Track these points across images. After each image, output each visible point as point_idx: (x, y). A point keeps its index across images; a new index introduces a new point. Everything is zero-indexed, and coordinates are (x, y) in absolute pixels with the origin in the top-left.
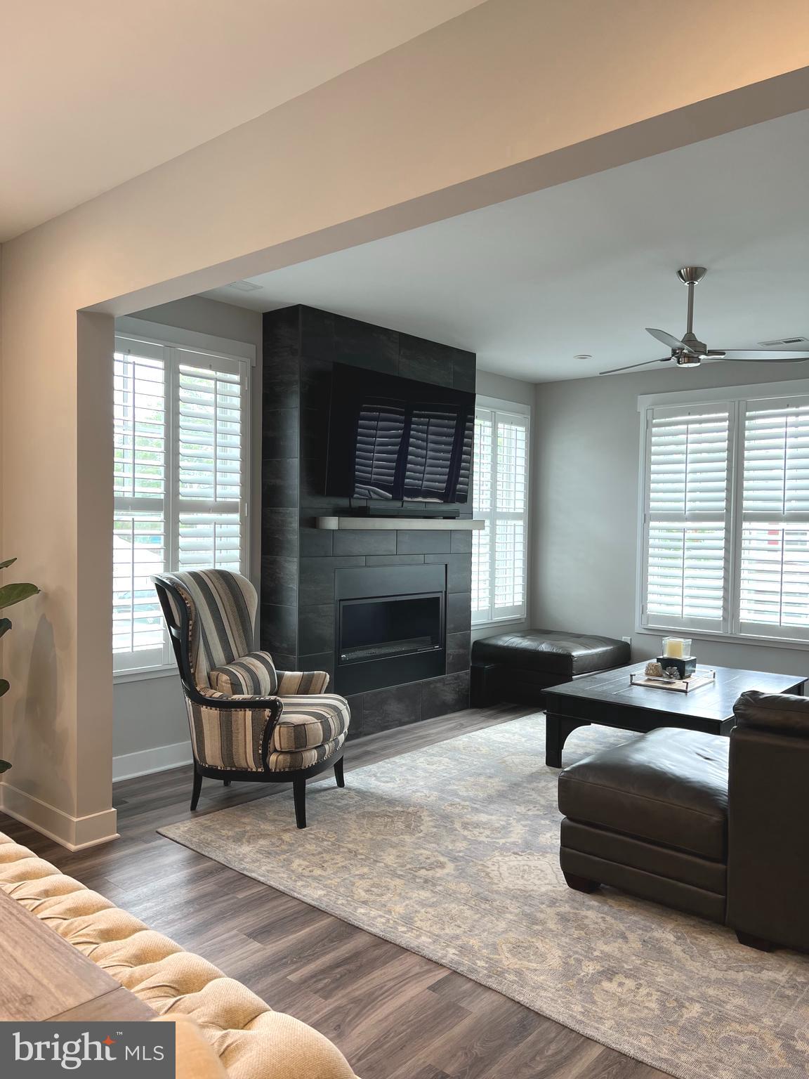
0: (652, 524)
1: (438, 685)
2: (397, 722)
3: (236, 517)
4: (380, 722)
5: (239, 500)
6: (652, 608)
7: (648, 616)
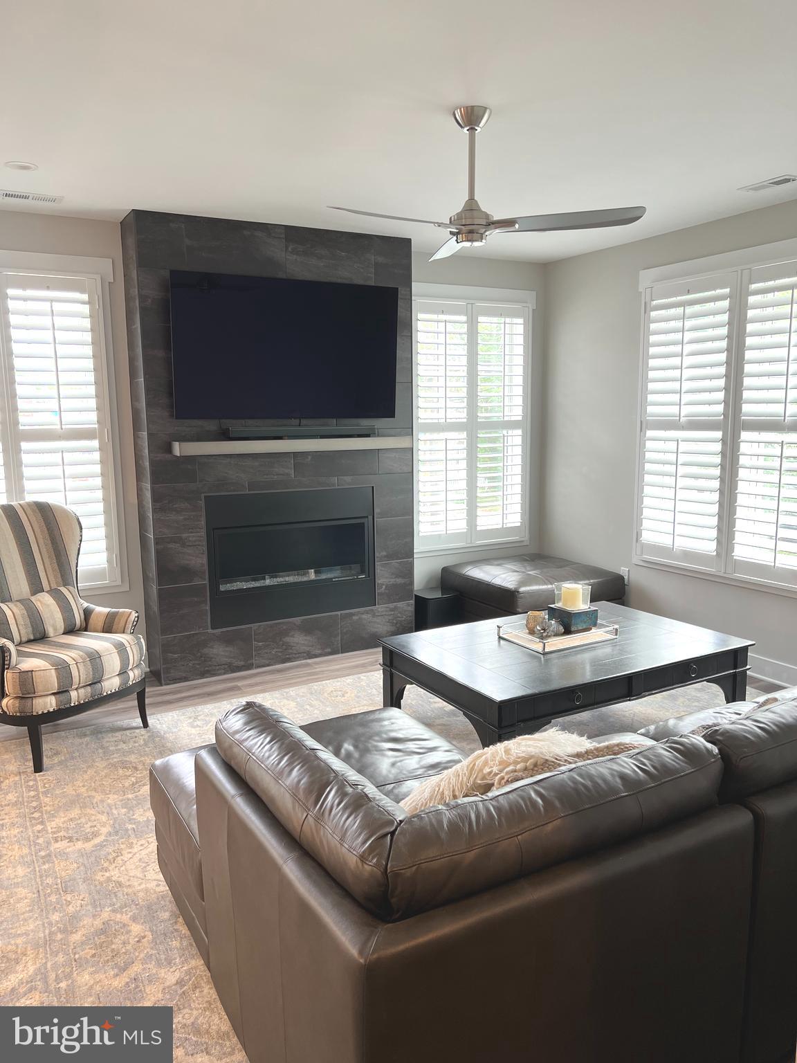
0: (650, 433)
1: (364, 616)
2: (305, 654)
3: (95, 443)
4: (280, 654)
5: (96, 426)
6: (647, 537)
7: (643, 545)
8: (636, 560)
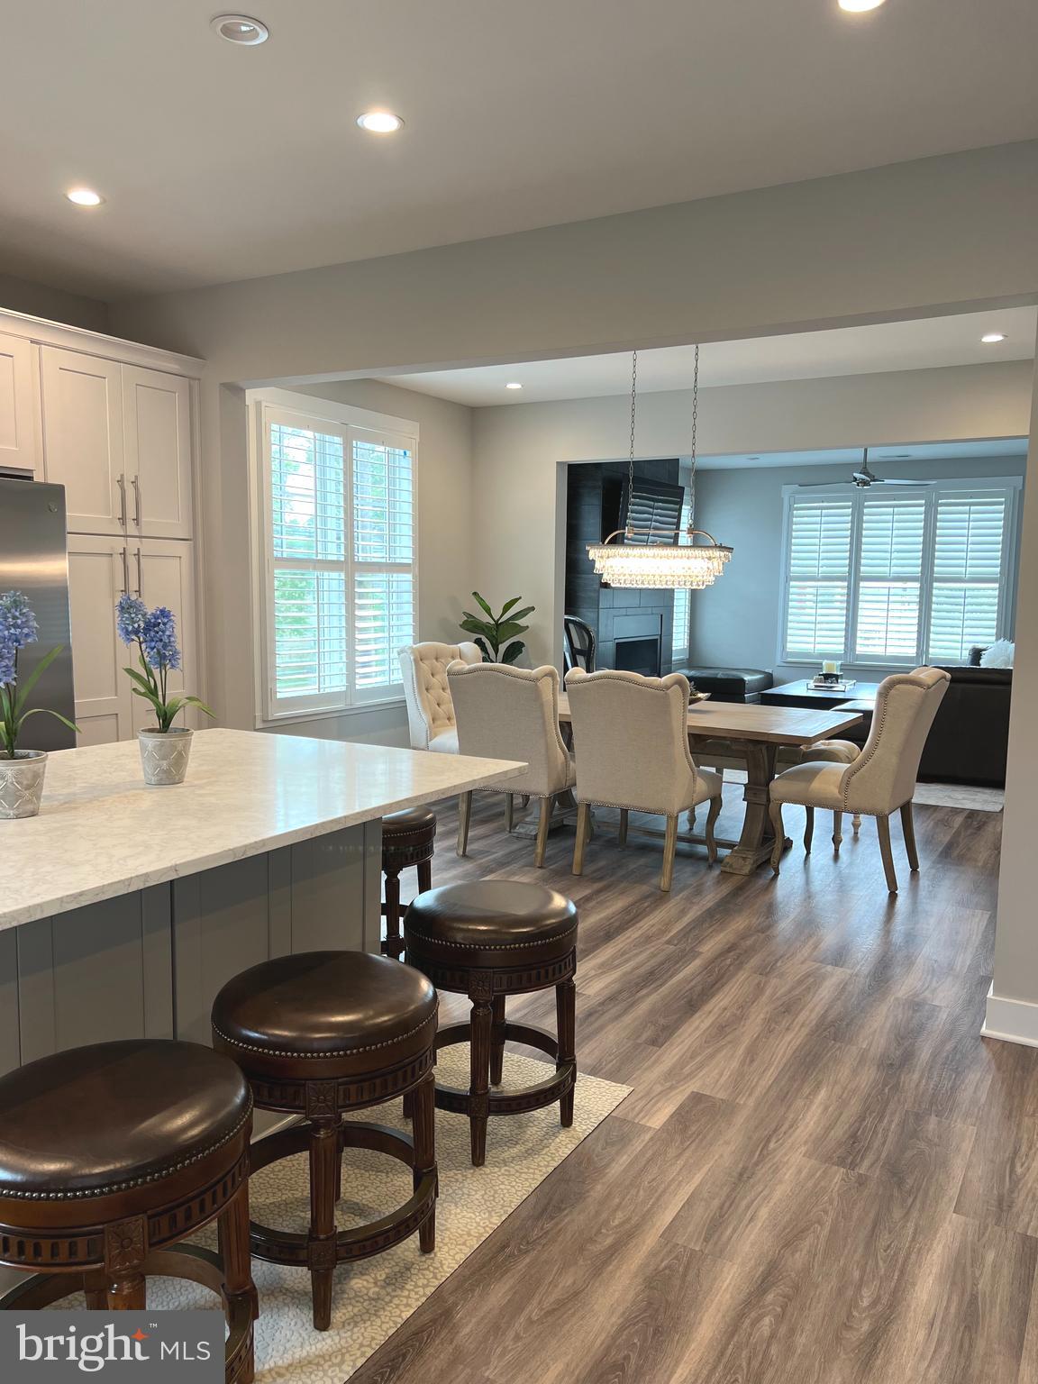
0: (792, 583)
6: (791, 647)
7: (787, 652)
8: (779, 662)
